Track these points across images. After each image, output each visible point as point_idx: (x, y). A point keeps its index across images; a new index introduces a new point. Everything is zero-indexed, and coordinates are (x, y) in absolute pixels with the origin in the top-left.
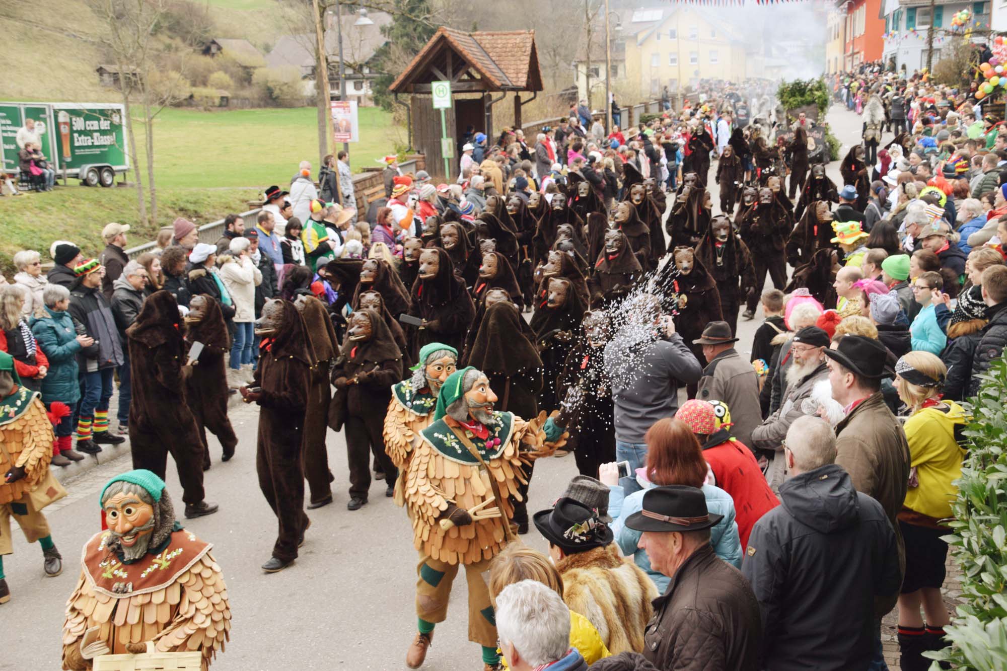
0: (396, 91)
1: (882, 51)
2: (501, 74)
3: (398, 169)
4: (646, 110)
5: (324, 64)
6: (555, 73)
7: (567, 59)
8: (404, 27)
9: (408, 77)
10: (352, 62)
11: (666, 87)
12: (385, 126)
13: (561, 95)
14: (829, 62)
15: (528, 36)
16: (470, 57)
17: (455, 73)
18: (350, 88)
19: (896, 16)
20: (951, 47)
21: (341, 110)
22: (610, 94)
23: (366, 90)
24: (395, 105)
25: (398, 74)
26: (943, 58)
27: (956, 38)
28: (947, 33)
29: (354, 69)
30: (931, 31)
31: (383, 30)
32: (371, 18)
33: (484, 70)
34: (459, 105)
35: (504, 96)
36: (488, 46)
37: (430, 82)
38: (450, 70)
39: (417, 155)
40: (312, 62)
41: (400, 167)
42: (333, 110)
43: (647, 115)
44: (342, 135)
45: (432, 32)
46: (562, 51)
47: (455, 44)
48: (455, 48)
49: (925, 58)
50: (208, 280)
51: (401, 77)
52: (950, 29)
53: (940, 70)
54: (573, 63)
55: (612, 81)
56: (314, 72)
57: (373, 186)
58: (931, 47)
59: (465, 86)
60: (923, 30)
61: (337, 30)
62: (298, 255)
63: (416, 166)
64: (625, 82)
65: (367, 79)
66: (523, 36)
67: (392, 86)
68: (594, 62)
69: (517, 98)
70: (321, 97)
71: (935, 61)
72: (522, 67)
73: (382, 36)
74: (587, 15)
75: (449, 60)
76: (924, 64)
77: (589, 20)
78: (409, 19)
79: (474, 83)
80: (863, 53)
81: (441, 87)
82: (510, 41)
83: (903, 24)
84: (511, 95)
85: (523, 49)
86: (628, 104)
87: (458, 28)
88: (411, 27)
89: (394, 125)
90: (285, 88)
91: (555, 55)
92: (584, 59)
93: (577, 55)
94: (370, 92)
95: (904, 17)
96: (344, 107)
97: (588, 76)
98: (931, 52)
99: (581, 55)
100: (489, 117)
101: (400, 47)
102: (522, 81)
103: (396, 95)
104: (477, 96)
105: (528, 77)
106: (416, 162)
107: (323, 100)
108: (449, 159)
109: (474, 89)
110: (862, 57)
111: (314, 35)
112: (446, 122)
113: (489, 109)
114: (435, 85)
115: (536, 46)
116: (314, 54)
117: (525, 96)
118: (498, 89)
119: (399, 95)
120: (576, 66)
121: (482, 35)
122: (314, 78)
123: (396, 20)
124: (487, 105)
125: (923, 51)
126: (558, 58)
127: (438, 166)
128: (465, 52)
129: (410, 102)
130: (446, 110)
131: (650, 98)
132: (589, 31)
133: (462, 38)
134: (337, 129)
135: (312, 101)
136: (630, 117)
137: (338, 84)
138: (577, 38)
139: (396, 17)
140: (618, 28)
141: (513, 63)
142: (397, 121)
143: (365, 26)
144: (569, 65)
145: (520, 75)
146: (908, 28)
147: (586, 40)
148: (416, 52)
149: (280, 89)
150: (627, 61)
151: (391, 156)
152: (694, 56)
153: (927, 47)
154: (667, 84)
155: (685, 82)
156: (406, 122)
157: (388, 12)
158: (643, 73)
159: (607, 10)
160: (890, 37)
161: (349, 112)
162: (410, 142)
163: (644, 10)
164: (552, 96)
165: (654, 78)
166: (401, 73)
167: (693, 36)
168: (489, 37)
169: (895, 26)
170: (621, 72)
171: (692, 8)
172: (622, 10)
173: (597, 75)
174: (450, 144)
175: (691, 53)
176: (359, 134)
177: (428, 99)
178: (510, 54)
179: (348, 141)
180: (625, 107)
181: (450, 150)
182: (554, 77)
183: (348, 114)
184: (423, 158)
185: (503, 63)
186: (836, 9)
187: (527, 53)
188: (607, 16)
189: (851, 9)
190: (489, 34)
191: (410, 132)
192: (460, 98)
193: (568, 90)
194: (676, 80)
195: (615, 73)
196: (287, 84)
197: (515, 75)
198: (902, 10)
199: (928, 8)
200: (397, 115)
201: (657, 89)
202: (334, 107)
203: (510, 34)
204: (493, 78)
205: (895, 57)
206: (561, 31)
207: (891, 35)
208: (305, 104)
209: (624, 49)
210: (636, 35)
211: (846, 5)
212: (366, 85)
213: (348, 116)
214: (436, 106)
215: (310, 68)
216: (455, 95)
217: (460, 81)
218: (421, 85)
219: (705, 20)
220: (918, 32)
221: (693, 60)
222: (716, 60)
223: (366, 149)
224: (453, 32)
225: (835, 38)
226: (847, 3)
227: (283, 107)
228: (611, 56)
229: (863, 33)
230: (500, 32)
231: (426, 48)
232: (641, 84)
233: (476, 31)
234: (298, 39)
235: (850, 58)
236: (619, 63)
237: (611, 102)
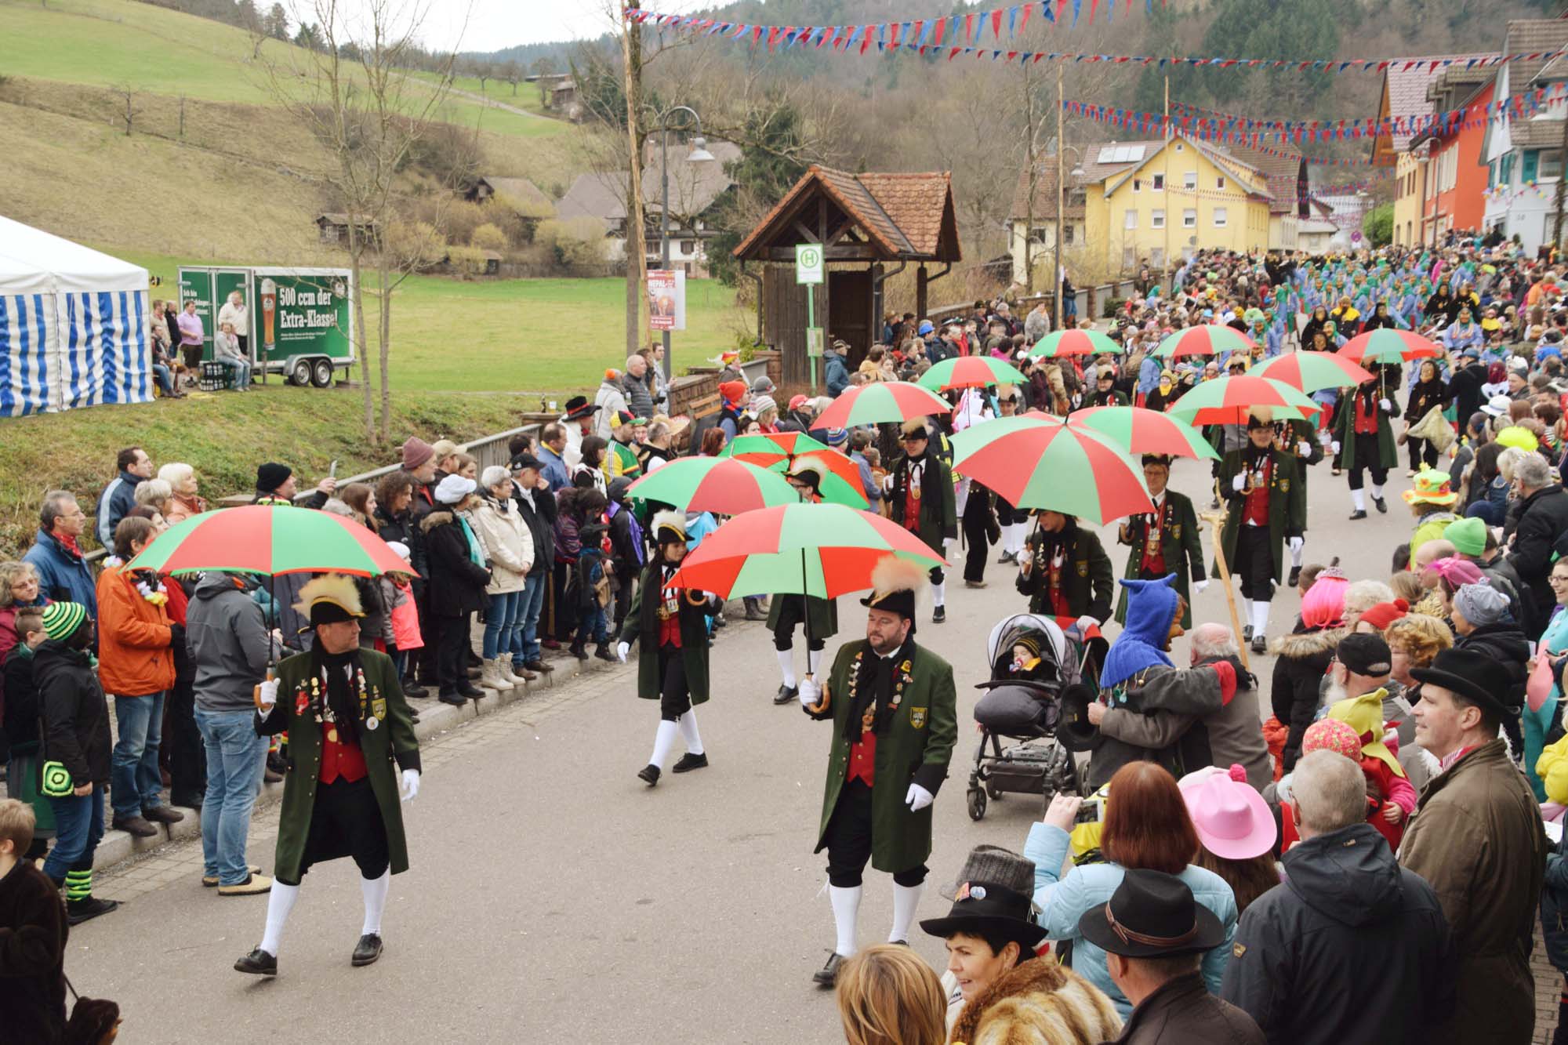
0: (742, 258)
1: (1482, 213)
2: (897, 236)
3: (742, 371)
4: (1115, 293)
5: (639, 216)
6: (979, 235)
7: (997, 215)
8: (758, 164)
9: (761, 237)
10: (680, 213)
11: (1145, 260)
12: (725, 307)
13: (987, 268)
14: (1398, 227)
15: (942, 180)
16: (854, 210)
17: (830, 233)
18: (675, 251)
19: (1507, 163)
21: (661, 283)
22: (1061, 269)
23: (699, 255)
24: (740, 277)
25: (747, 232)
29: (683, 224)
31: (727, 168)
32: (710, 151)
33: (874, 229)
34: (835, 280)
35: (903, 267)
36: (881, 194)
37: (794, 246)
38: (823, 229)
39: (769, 351)
40: (621, 212)
41: (743, 368)
42: (651, 283)
43: (1115, 300)
44: (662, 320)
45: (799, 172)
46: (991, 203)
47: (833, 190)
48: (834, 196)
49: (1551, 226)
50: (455, 529)
51: (751, 237)
54: (1007, 221)
55: (1065, 249)
56: (625, 227)
57: (703, 395)
58: (1561, 210)
59: (846, 252)
60: (1548, 184)
61: (661, 167)
63: (768, 367)
64: (1084, 250)
65: (701, 238)
66: (935, 180)
67: (738, 250)
68: (1038, 220)
69: (922, 272)
70: (631, 263)
72: (930, 225)
73: (725, 177)
74: (1030, 151)
75: (823, 213)
76: (1550, 234)
77: (1032, 158)
78: (767, 154)
79: (858, 248)
80: (1451, 216)
81: (809, 253)
82: (914, 188)
83: (1517, 174)
84: (912, 267)
85: (934, 200)
86: (1087, 284)
87: (838, 167)
88: (768, 164)
89: (737, 305)
90: (580, 249)
91: (979, 210)
92: (1023, 215)
93: (1013, 210)
94: (704, 257)
95: (1519, 164)
96: (666, 280)
97: (1029, 241)
98: (1560, 217)
99: (1018, 209)
100: (879, 298)
101: (751, 193)
102: (931, 246)
103: (743, 263)
104: (863, 266)
105: (940, 241)
106: (767, 362)
107: (636, 268)
109: (858, 256)
110: (1451, 222)
111: (628, 174)
112: (814, 305)
113: (880, 286)
114: (800, 249)
115: (953, 196)
116: (625, 201)
117: (933, 268)
118: (893, 257)
119: (747, 262)
120: (1011, 227)
121: (872, 178)
122: (624, 236)
123: (746, 154)
124: (877, 280)
125: (1547, 215)
126: (984, 214)
127: (800, 367)
128: (847, 203)
129: (762, 273)
130: (816, 285)
131: (1121, 275)
132: (1033, 175)
133: (844, 182)
134: (654, 310)
135: (619, 269)
136: (1090, 303)
137: (658, 244)
138: (1014, 185)
139: (747, 149)
140: (1076, 172)
141: (917, 219)
142: (742, 301)
143: (703, 162)
144: (1001, 223)
145: (927, 238)
146: (1524, 181)
147: (1027, 188)
148: (774, 201)
149: (574, 250)
150: (1087, 219)
151: (730, 352)
152: (1190, 215)
153: (1555, 210)
154: (1147, 254)
155: (1174, 252)
156: (755, 302)
157: (735, 143)
158: (1112, 238)
159: (1061, 145)
160: (1495, 193)
161: (674, 286)
162: (760, 332)
163: (1117, 146)
164: (974, 269)
165: (1129, 246)
166: (752, 231)
167: (1190, 186)
168: (884, 181)
169: (1504, 177)
170: (1078, 235)
171: (1189, 145)
172: (1082, 145)
173: (1043, 239)
174: (819, 336)
175: (1185, 210)
176: (687, 318)
177: (790, 270)
178: (913, 206)
179: (670, 328)
180: (1083, 287)
181: (819, 345)
182: (977, 241)
183: (671, 289)
184: (779, 356)
185: (902, 219)
186: (1411, 150)
187: (938, 206)
188: (1061, 153)
189: (1434, 150)
190: (883, 177)
191: (760, 318)
192: (838, 269)
193: (998, 260)
194: (1161, 249)
195: (1070, 237)
196: (583, 243)
197: (920, 238)
198: (1516, 152)
199: (1557, 152)
200: (743, 291)
201: (1132, 263)
202: (652, 278)
203: (914, 177)
204: (886, 242)
205: (1502, 224)
206: (990, 173)
207: (1498, 190)
208: (609, 272)
209: (1084, 202)
210: (1103, 182)
211: (1427, 144)
212: (698, 247)
213: (671, 292)
214: (801, 279)
215: (618, 221)
216: (830, 264)
217: (838, 244)
218: (781, 249)
219: (1209, 162)
220: (1539, 187)
221: (1188, 221)
222: (1223, 222)
223: (695, 341)
224: (831, 173)
225: (1408, 194)
226: (1428, 141)
227: (577, 277)
228: (1064, 212)
229: (1452, 187)
230: (899, 174)
231: (790, 195)
232: (1108, 254)
233: (864, 171)
234: (604, 178)
235: (1432, 224)
236: (1076, 222)
237: (1062, 279)
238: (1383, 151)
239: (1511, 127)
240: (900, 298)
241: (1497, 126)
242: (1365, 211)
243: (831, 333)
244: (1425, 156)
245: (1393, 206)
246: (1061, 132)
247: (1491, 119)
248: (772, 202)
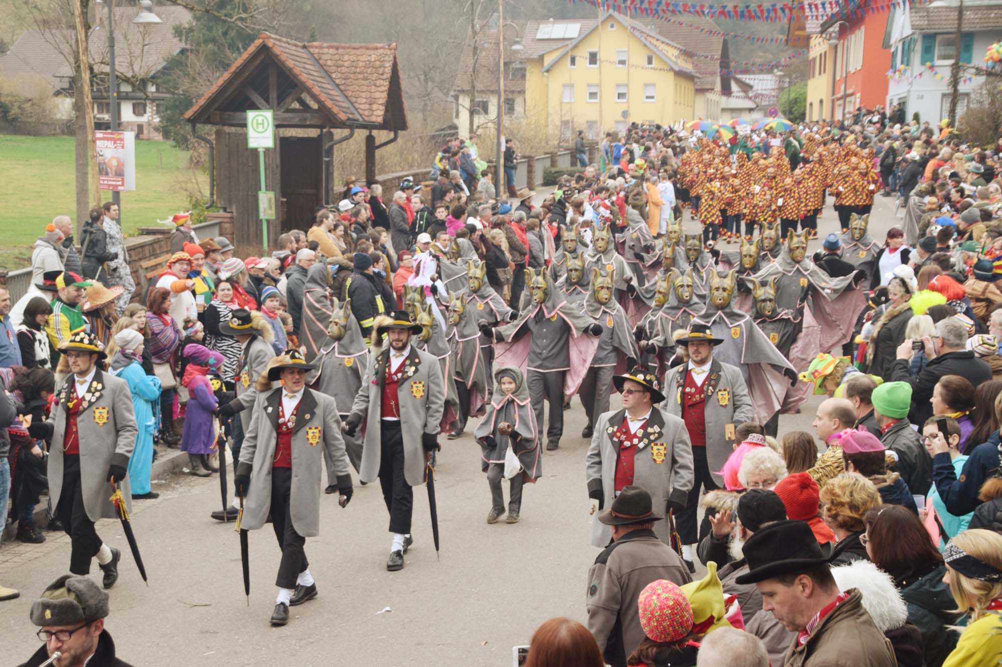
0: (193, 121)
1: (886, 92)
2: (346, 104)
3: (193, 233)
4: (553, 163)
5: (86, 76)
6: (426, 105)
7: (443, 87)
8: (210, 29)
9: (212, 101)
10: (129, 74)
11: (581, 133)
12: (178, 168)
13: (434, 137)
14: (811, 104)
15: (389, 52)
16: (303, 77)
17: (281, 100)
18: (127, 112)
19: (907, 45)
20: (984, 92)
21: (110, 144)
22: (503, 140)
23: (151, 117)
24: (193, 140)
25: (199, 97)
26: (972, 106)
27: (991, 79)
28: (979, 71)
29: (133, 86)
30: (956, 71)
31: (178, 32)
32: (159, 15)
33: (323, 97)
34: (285, 145)
35: (351, 135)
36: (329, 63)
37: (245, 111)
38: (273, 95)
39: (221, 213)
40: (68, 71)
41: (195, 229)
42: (99, 143)
43: (553, 170)
44: (110, 180)
45: (251, 39)
46: (437, 76)
47: (283, 57)
48: (283, 63)
49: (947, 106)
51: (202, 102)
52: (983, 66)
53: (967, 123)
54: (452, 93)
55: (506, 121)
56: (72, 88)
57: (156, 256)
58: (956, 90)
59: (296, 118)
60: (944, 67)
61: (107, 28)
62: (42, 352)
63: (221, 228)
64: (524, 122)
65: (153, 100)
66: (381, 51)
67: (189, 114)
68: (482, 92)
69: (370, 140)
70: (80, 123)
71: (961, 110)
72: (377, 95)
73: (176, 40)
74: (473, 26)
75: (273, 80)
76: (946, 114)
77: (475, 33)
78: (218, 19)
79: (308, 115)
80: (858, 95)
81: (260, 119)
82: (361, 58)
83: (916, 57)
84: (361, 135)
85: (381, 71)
86: (527, 154)
87: (288, 35)
88: (219, 31)
89: (188, 168)
90: (27, 106)
91: (426, 80)
92: (467, 87)
93: (458, 82)
94: (157, 120)
95: (919, 47)
96: (115, 141)
97: (472, 113)
98: (954, 97)
99: (462, 81)
100: (329, 164)
101: (202, 59)
102: (378, 115)
103: (194, 127)
104: (313, 133)
105: (386, 111)
106: (220, 223)
107: (84, 128)
108: (268, 221)
109: (308, 123)
110: (858, 101)
111: (73, 32)
112: (266, 169)
113: (330, 152)
114: (251, 115)
115: (400, 67)
116: (72, 60)
117: (381, 136)
118: (342, 125)
119: (198, 126)
120: (456, 98)
121: (321, 47)
122: (71, 96)
123: (197, 19)
124: (326, 146)
125: (944, 95)
126: (430, 84)
127: (252, 230)
128: (297, 71)
129: (214, 137)
130: (267, 150)
131: (559, 146)
132: (475, 49)
133: (293, 50)
134: (103, 170)
135: (69, 127)
136: (530, 171)
137: (108, 104)
138: (458, 58)
139: (198, 14)
140: (516, 47)
141: (365, 88)
142: (195, 164)
143: (149, 24)
144: (447, 94)
145: (375, 107)
146: (923, 63)
147: (470, 61)
148: (226, 66)
149: (20, 108)
150: (527, 92)
151: (182, 214)
152: (622, 90)
153: (950, 90)
154: (583, 127)
155: (609, 126)
156: (207, 165)
157: (186, 7)
158: (551, 110)
159: (501, 20)
160: (897, 73)
161: (123, 147)
162: (212, 194)
163: (554, 23)
164: (420, 137)
165: (565, 118)
166: (203, 95)
167: (622, 62)
168: (332, 51)
169: (906, 59)
170: (518, 108)
171: (620, 24)
172: (522, 22)
173: (486, 111)
174: (270, 200)
175: (618, 86)
176: (136, 177)
177: (241, 134)
178: (361, 76)
179: (120, 188)
180: (524, 157)
181: (271, 208)
182: (423, 110)
183: (121, 150)
184: (231, 218)
185: (351, 88)
186: (822, 32)
187: (384, 77)
188: (501, 28)
189: (843, 33)
190: (332, 47)
191: (212, 181)
192: (289, 135)
193: (443, 130)
194: (595, 122)
195: (511, 109)
196: (30, 100)
197: (367, 106)
198: (916, 36)
199: (952, 36)
200: (196, 154)
201: (569, 134)
202: (100, 139)
203: (361, 47)
204: (335, 110)
205: (904, 103)
206: (436, 46)
207: (899, 71)
208: (58, 131)
209: (523, 76)
210: (541, 58)
211: (836, 28)
212: (150, 109)
213: (120, 153)
214: (252, 144)
215: (67, 80)
216: (281, 130)
217: (288, 111)
218: (231, 113)
219: (639, 40)
220: (937, 69)
221: (621, 96)
222: (652, 97)
223: (149, 202)
224: (280, 40)
225: (820, 73)
226: (837, 24)
227: (24, 134)
228: (505, 85)
229: (859, 68)
230: (347, 45)
231: (239, 61)
232: (547, 126)
233: (314, 41)
234: (47, 34)
235: (841, 102)
236: (516, 95)
237: (503, 149)
238: (797, 33)
239: (911, 13)
240: (351, 163)
241: (899, 11)
242: (781, 89)
243: (283, 197)
244: (835, 38)
245: (806, 85)
246: (501, 8)
247: (894, 5)
248: (224, 68)
